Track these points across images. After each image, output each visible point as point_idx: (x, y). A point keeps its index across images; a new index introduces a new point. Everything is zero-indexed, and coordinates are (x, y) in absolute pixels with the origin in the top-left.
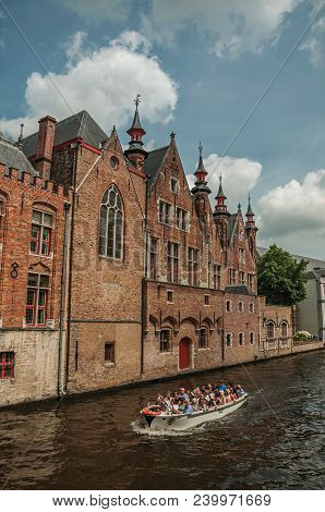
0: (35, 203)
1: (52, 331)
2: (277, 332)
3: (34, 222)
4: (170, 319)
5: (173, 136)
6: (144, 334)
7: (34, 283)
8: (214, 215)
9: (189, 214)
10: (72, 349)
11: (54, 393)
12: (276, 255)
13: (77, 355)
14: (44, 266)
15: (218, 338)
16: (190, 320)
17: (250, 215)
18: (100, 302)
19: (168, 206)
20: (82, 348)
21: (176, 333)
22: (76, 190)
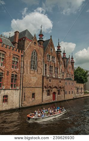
0: (13, 55)
1: (18, 90)
2: (80, 91)
3: (13, 60)
4: (50, 87)
5: (51, 36)
6: (43, 91)
7: (13, 77)
8: (62, 58)
9: (55, 58)
10: (23, 95)
11: (18, 107)
12: (79, 69)
13: (24, 97)
14: (16, 72)
15: (63, 92)
16: (56, 87)
17: (72, 58)
18: (31, 82)
19: (50, 56)
20: (26, 95)
21: (52, 91)
22: (25, 51)
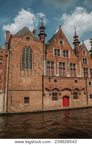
4: (56, 89)
9: (69, 52)
13: (11, 101)
15: (84, 96)
16: (67, 89)
18: (21, 84)
19: (59, 50)
21: (60, 94)
22: (11, 50)
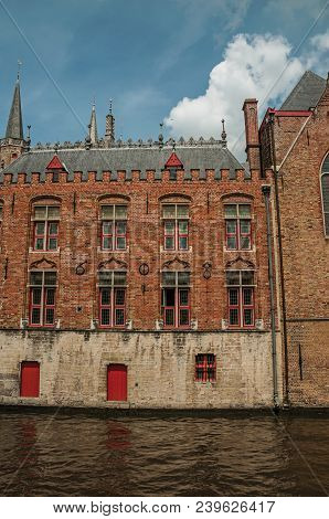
1: (261, 332)
3: (227, 217)
7: (235, 281)
10: (293, 355)
11: (268, 403)
13: (300, 361)
14: (246, 261)
20: (308, 353)
22: (278, 167)
